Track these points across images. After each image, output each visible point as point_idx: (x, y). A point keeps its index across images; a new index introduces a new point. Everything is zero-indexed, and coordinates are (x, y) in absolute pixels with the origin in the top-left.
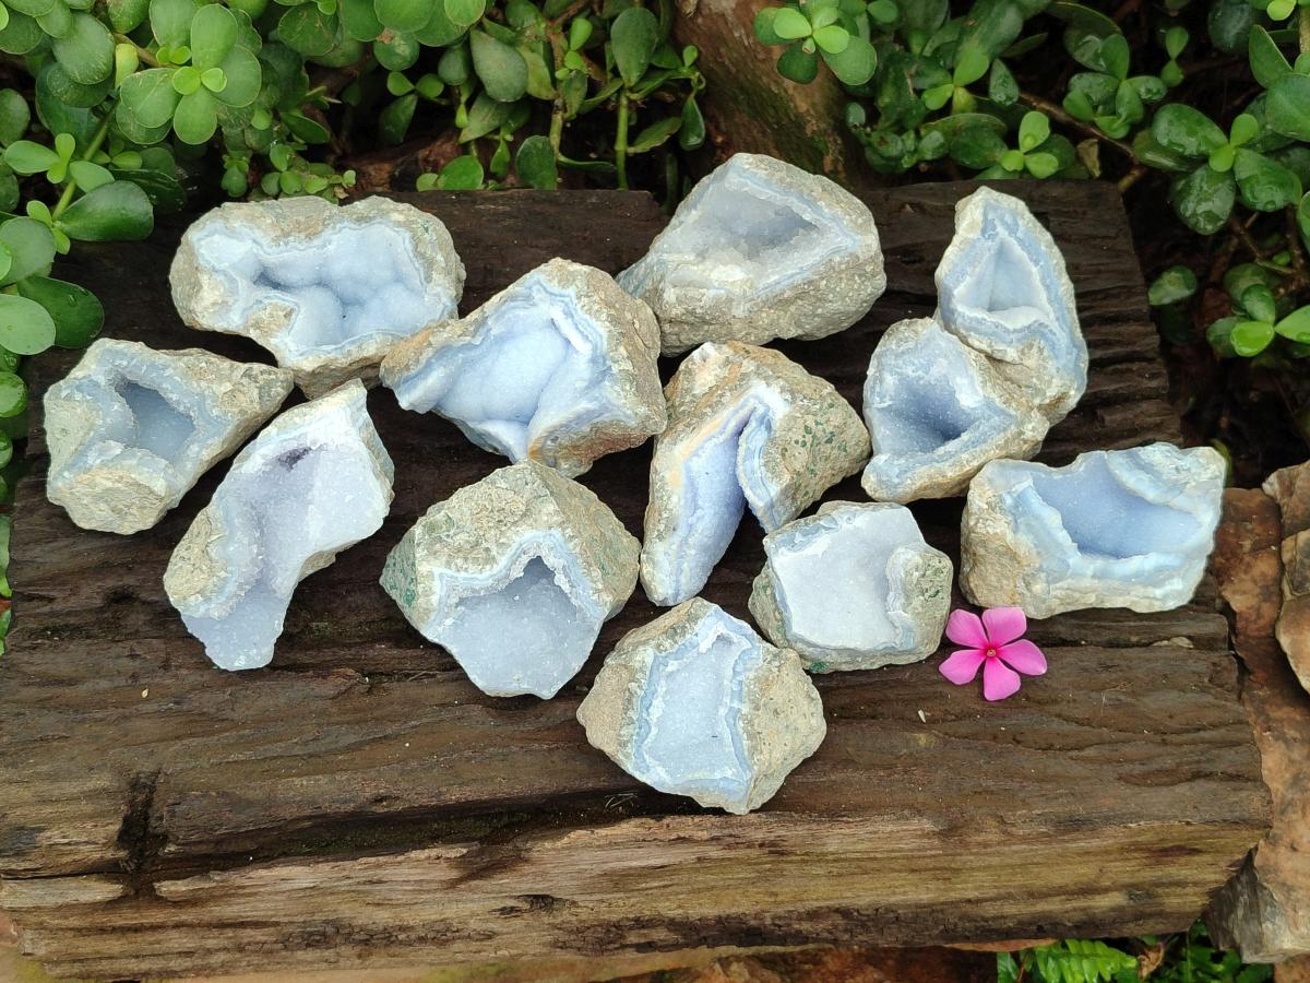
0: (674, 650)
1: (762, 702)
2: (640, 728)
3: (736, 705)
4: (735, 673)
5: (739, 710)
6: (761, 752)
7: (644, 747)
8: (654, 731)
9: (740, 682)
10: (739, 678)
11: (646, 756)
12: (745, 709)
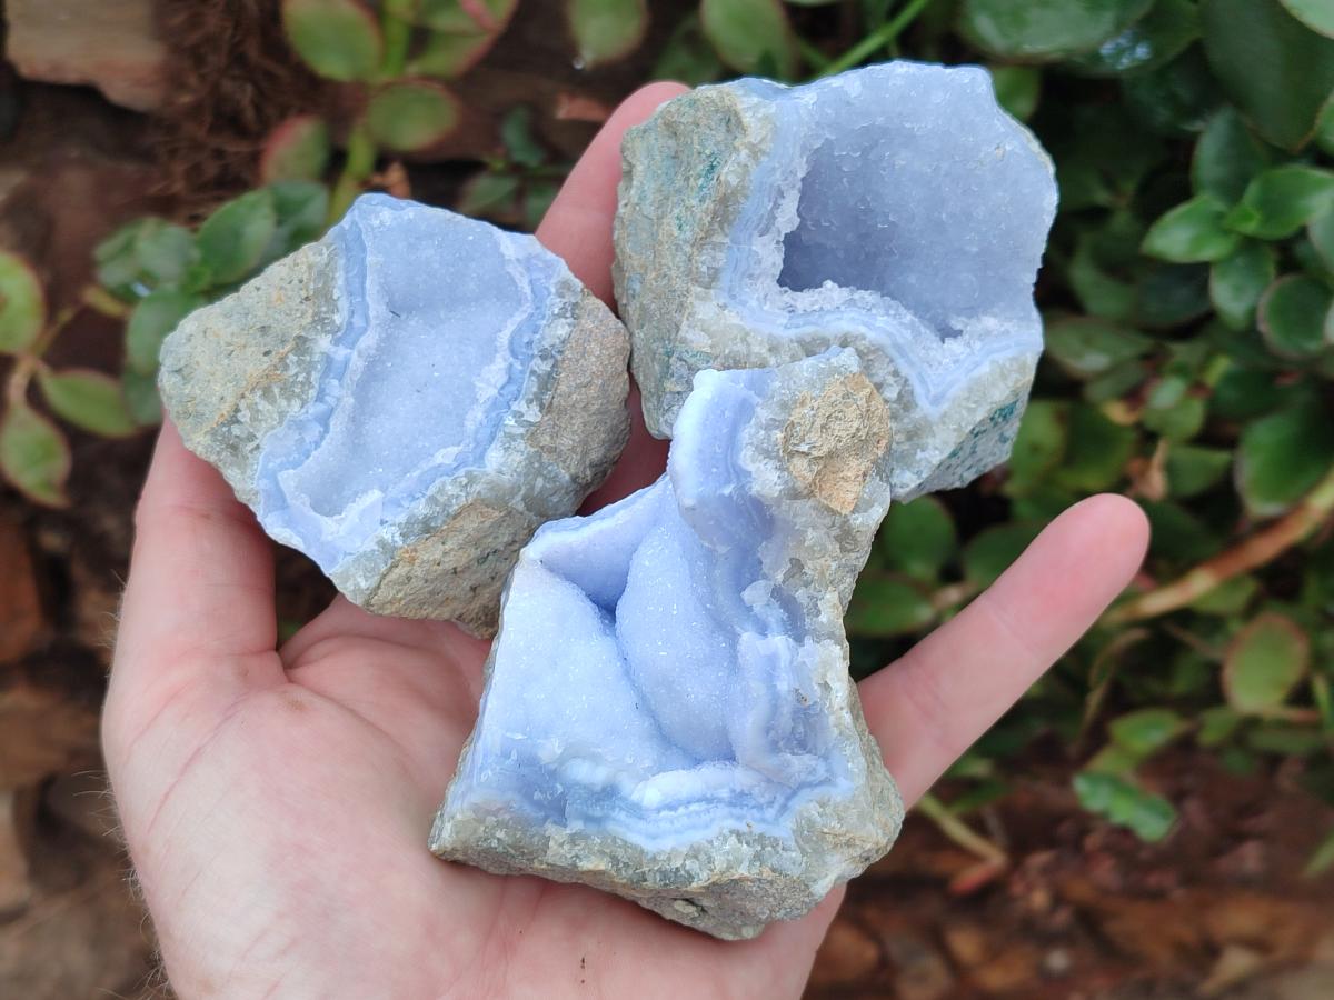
0: (438, 482)
1: (288, 347)
2: (529, 344)
3: (340, 353)
4: (324, 420)
5: (336, 342)
6: (310, 267)
7: (528, 308)
8: (504, 338)
9: (320, 398)
10: (321, 407)
11: (527, 290)
12: (324, 343)
